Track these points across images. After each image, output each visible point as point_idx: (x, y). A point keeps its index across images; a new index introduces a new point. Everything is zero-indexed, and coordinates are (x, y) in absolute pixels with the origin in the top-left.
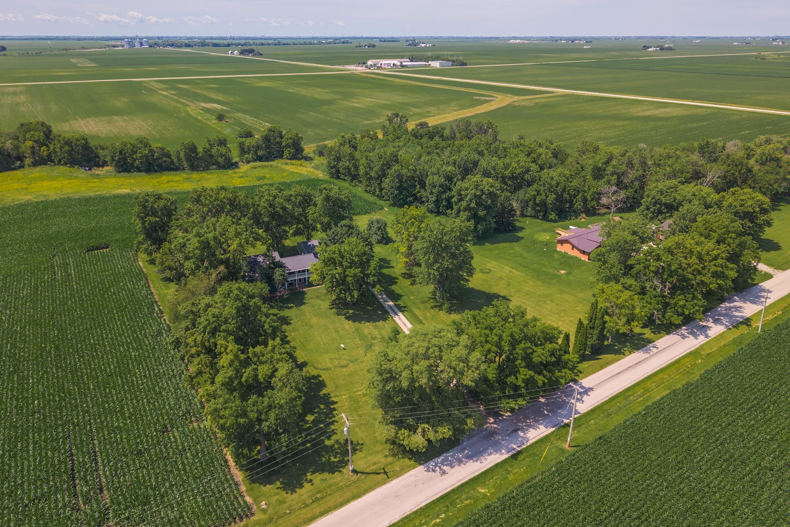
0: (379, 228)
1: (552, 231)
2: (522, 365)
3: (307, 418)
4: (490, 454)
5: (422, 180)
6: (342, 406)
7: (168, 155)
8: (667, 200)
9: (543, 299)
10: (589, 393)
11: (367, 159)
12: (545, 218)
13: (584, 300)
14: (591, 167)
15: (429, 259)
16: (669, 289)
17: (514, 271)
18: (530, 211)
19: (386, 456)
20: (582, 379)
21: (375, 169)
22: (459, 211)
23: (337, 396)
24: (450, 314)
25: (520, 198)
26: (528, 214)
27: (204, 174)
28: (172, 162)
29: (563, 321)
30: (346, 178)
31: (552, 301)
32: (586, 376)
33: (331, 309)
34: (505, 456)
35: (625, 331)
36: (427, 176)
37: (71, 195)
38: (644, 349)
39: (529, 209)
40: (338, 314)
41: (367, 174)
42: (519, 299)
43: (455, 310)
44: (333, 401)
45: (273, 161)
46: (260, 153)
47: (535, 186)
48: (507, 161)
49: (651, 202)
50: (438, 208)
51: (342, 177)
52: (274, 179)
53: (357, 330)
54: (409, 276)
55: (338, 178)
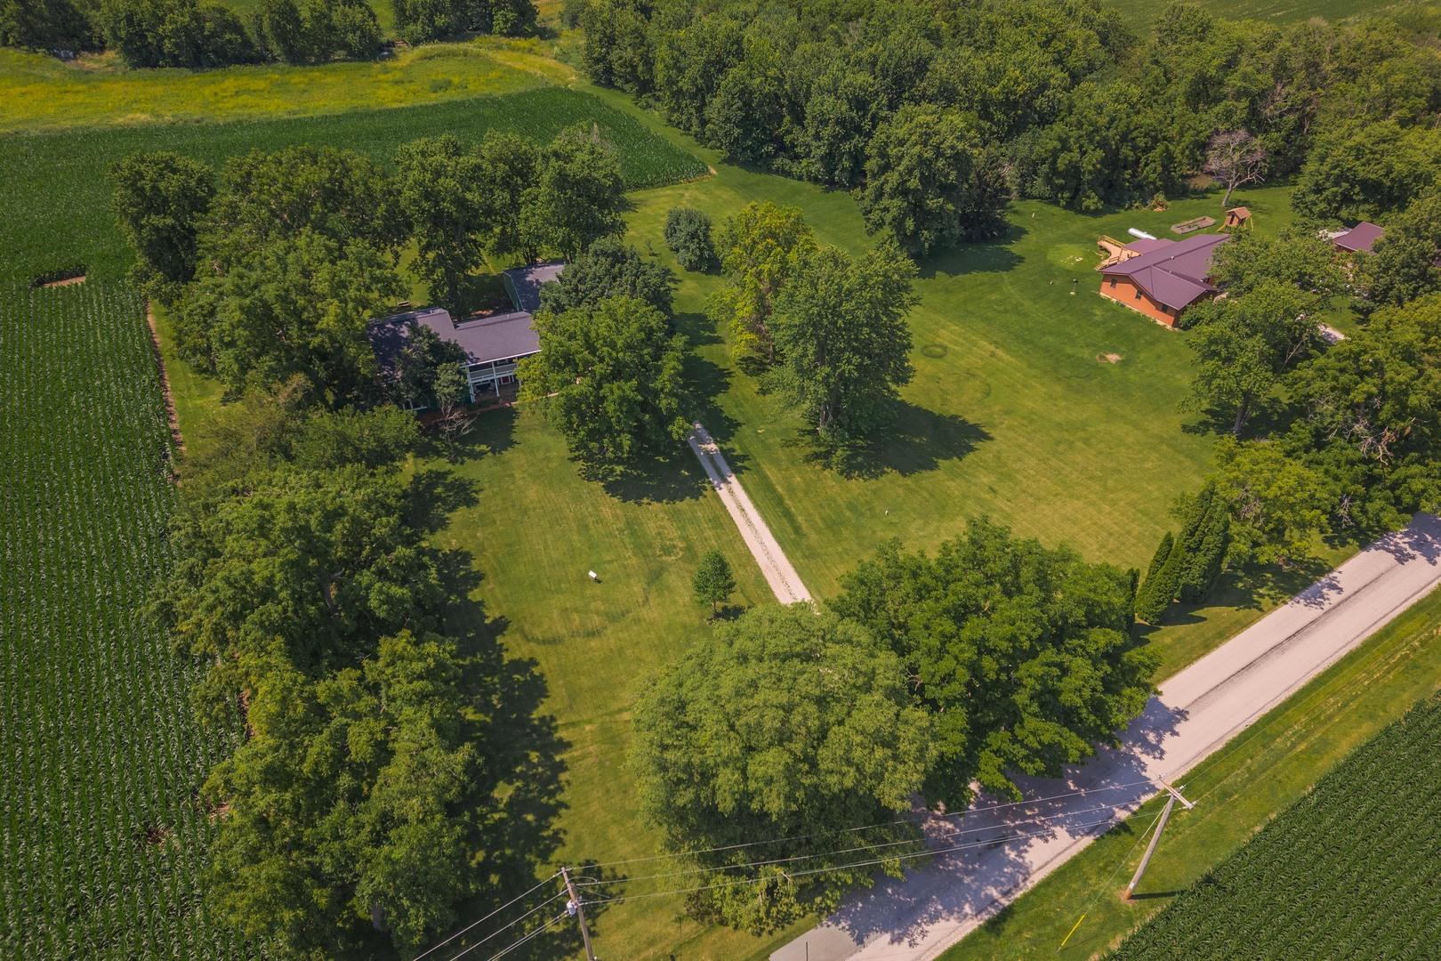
0: (693, 236)
1: (1088, 241)
2: (1031, 710)
3: (496, 794)
4: (934, 919)
5: (794, 103)
6: (583, 757)
7: (236, 28)
8: (1372, 173)
9: (1067, 436)
10: (1177, 728)
11: (671, 46)
12: (1073, 205)
13: (1162, 440)
14: (1190, 76)
15: (804, 355)
16: (1389, 446)
17: (1000, 352)
18: (1039, 185)
19: (680, 920)
20: (1159, 681)
21: (689, 73)
22: (880, 195)
23: (573, 724)
24: (849, 478)
25: (1020, 155)
26: (1035, 193)
27: (316, 74)
28: (247, 44)
29: (1113, 503)
30: (627, 87)
31: (1086, 441)
32: (1170, 675)
33: (573, 460)
34: (971, 925)
35: (1275, 559)
36: (808, 96)
37: (21, 127)
38: (1307, 592)
39: (1039, 181)
40: (590, 476)
41: (671, 82)
42: (1011, 434)
43: (860, 467)
44: (560, 740)
45: (470, 39)
46: (440, 21)
47: (1058, 128)
48: (996, 59)
49: (1328, 176)
50: (831, 172)
51: (619, 83)
52: (471, 87)
53: (632, 527)
54: (755, 366)
55: (610, 84)
